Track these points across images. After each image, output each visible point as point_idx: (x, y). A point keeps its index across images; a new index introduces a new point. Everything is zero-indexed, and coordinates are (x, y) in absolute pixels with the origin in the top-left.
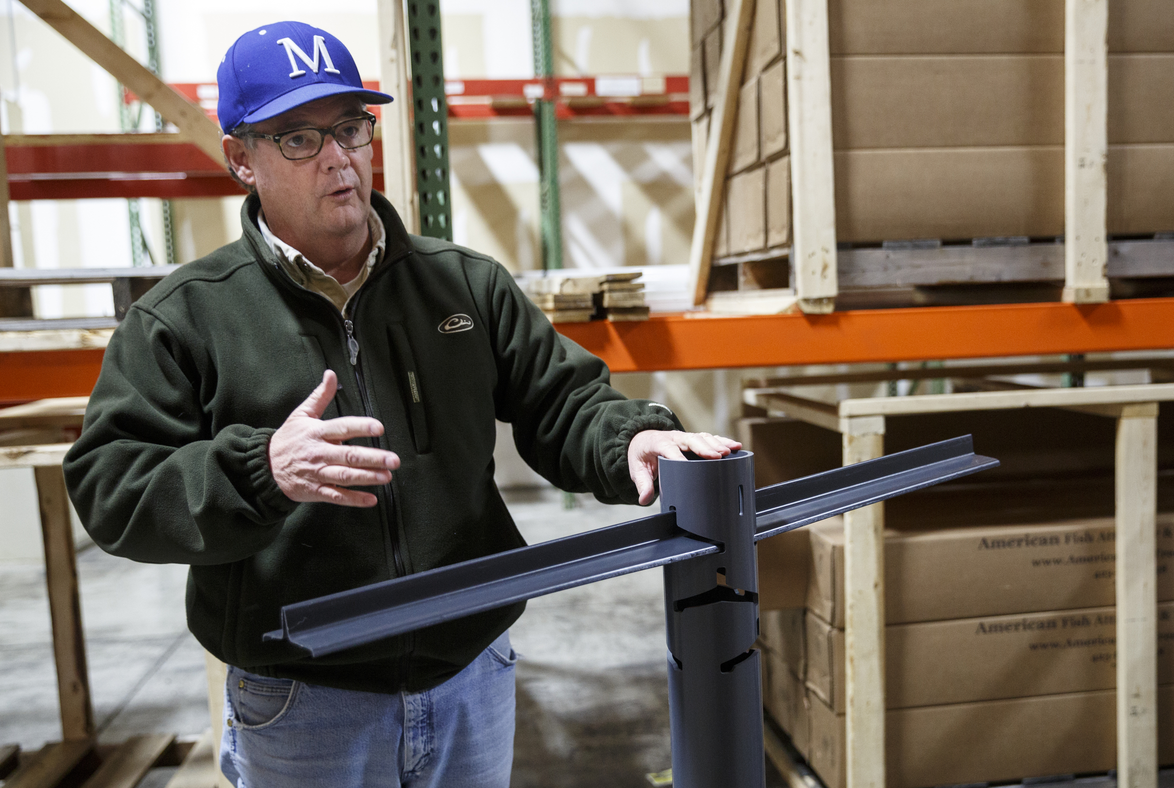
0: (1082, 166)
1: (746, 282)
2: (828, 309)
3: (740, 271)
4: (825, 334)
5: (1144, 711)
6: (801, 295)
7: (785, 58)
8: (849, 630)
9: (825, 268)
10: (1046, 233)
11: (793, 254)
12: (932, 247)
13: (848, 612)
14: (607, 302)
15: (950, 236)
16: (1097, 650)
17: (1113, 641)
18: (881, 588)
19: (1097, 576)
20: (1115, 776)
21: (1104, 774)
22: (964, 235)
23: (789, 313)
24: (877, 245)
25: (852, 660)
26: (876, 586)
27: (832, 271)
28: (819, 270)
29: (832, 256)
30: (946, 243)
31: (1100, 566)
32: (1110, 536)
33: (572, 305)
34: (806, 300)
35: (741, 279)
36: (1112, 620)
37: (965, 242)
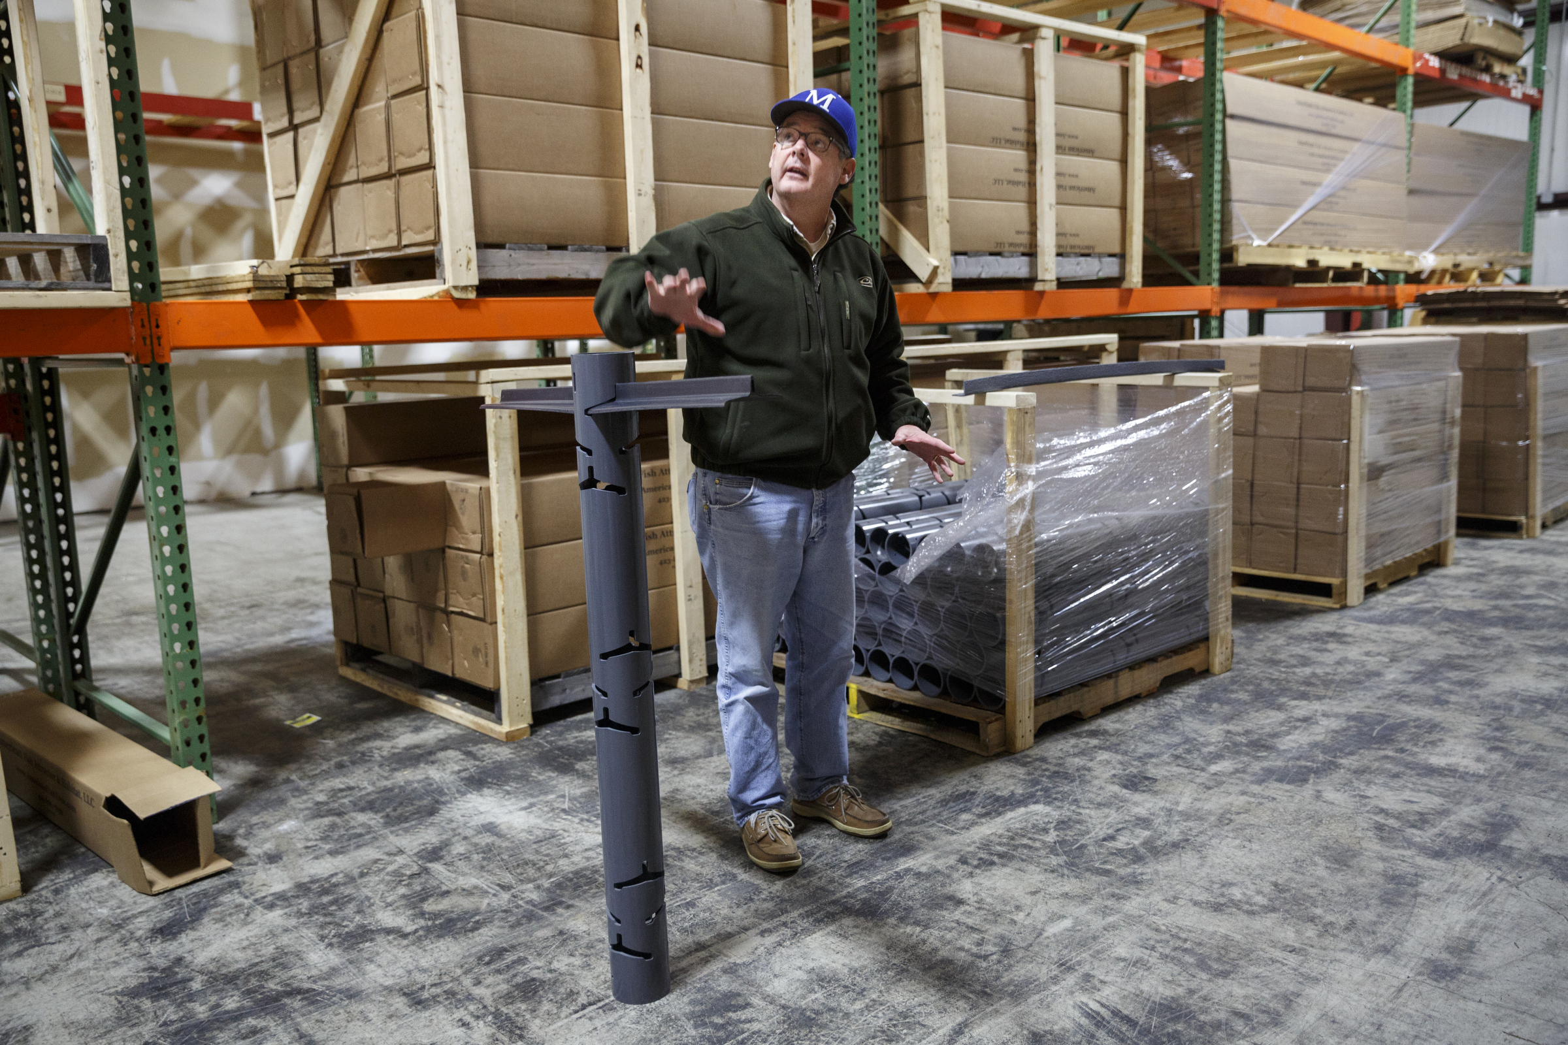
0: (640, 195)
1: (360, 278)
2: (472, 295)
3: (353, 269)
4: (467, 315)
5: (696, 597)
6: (450, 283)
7: (427, 89)
8: (497, 553)
9: (469, 262)
10: (617, 244)
11: (441, 251)
12: (542, 250)
13: (496, 539)
14: (299, 282)
15: (554, 242)
16: (662, 556)
17: (672, 549)
18: (520, 518)
19: (660, 501)
20: (678, 649)
21: (670, 648)
22: (563, 242)
23: (436, 298)
24: (501, 246)
25: (501, 578)
26: (517, 516)
27: (474, 265)
28: (464, 264)
29: (473, 253)
30: (551, 248)
31: (663, 493)
32: (666, 471)
33: (270, 285)
34: (455, 287)
35: (354, 275)
36: (670, 533)
37: (563, 248)
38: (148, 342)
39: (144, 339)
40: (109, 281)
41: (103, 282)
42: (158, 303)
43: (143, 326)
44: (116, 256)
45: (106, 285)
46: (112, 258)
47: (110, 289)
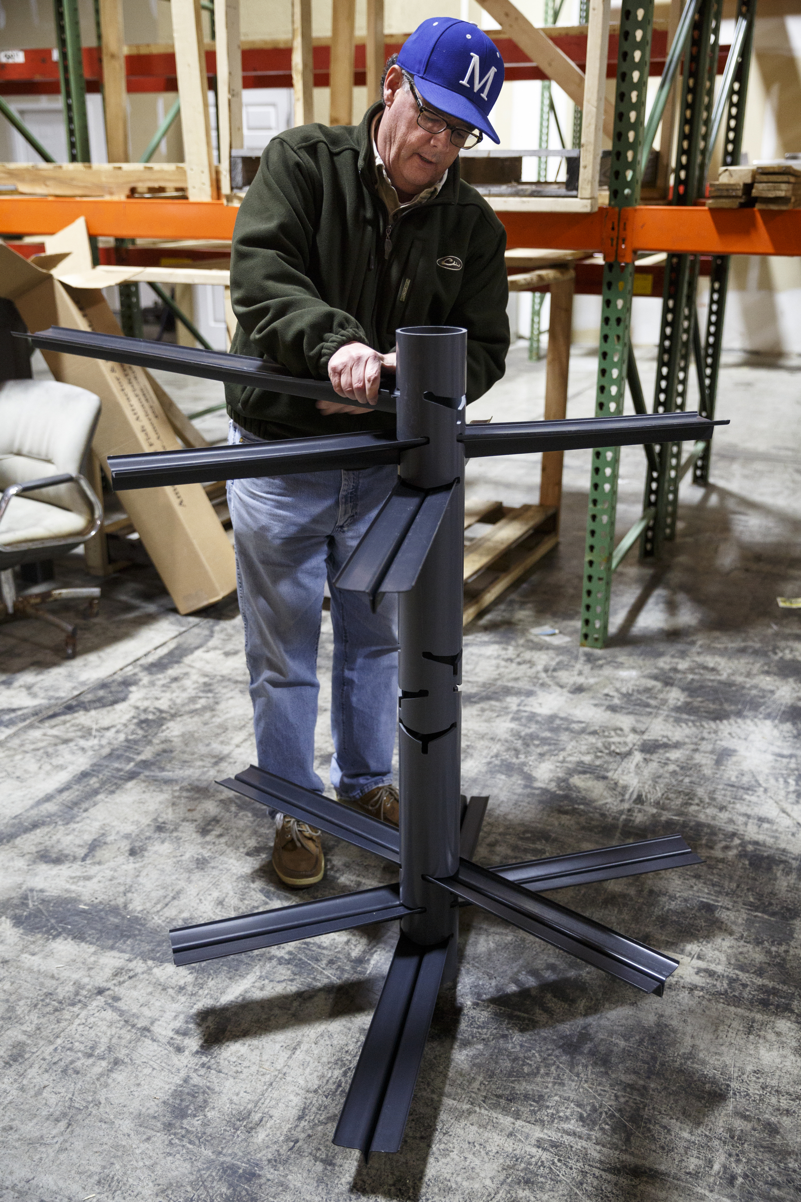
14: (754, 192)
33: (725, 194)
38: (615, 242)
39: (612, 239)
40: (576, 189)
41: (572, 190)
42: (629, 208)
43: (613, 229)
44: (585, 167)
45: (574, 193)
46: (581, 170)
47: (576, 197)
